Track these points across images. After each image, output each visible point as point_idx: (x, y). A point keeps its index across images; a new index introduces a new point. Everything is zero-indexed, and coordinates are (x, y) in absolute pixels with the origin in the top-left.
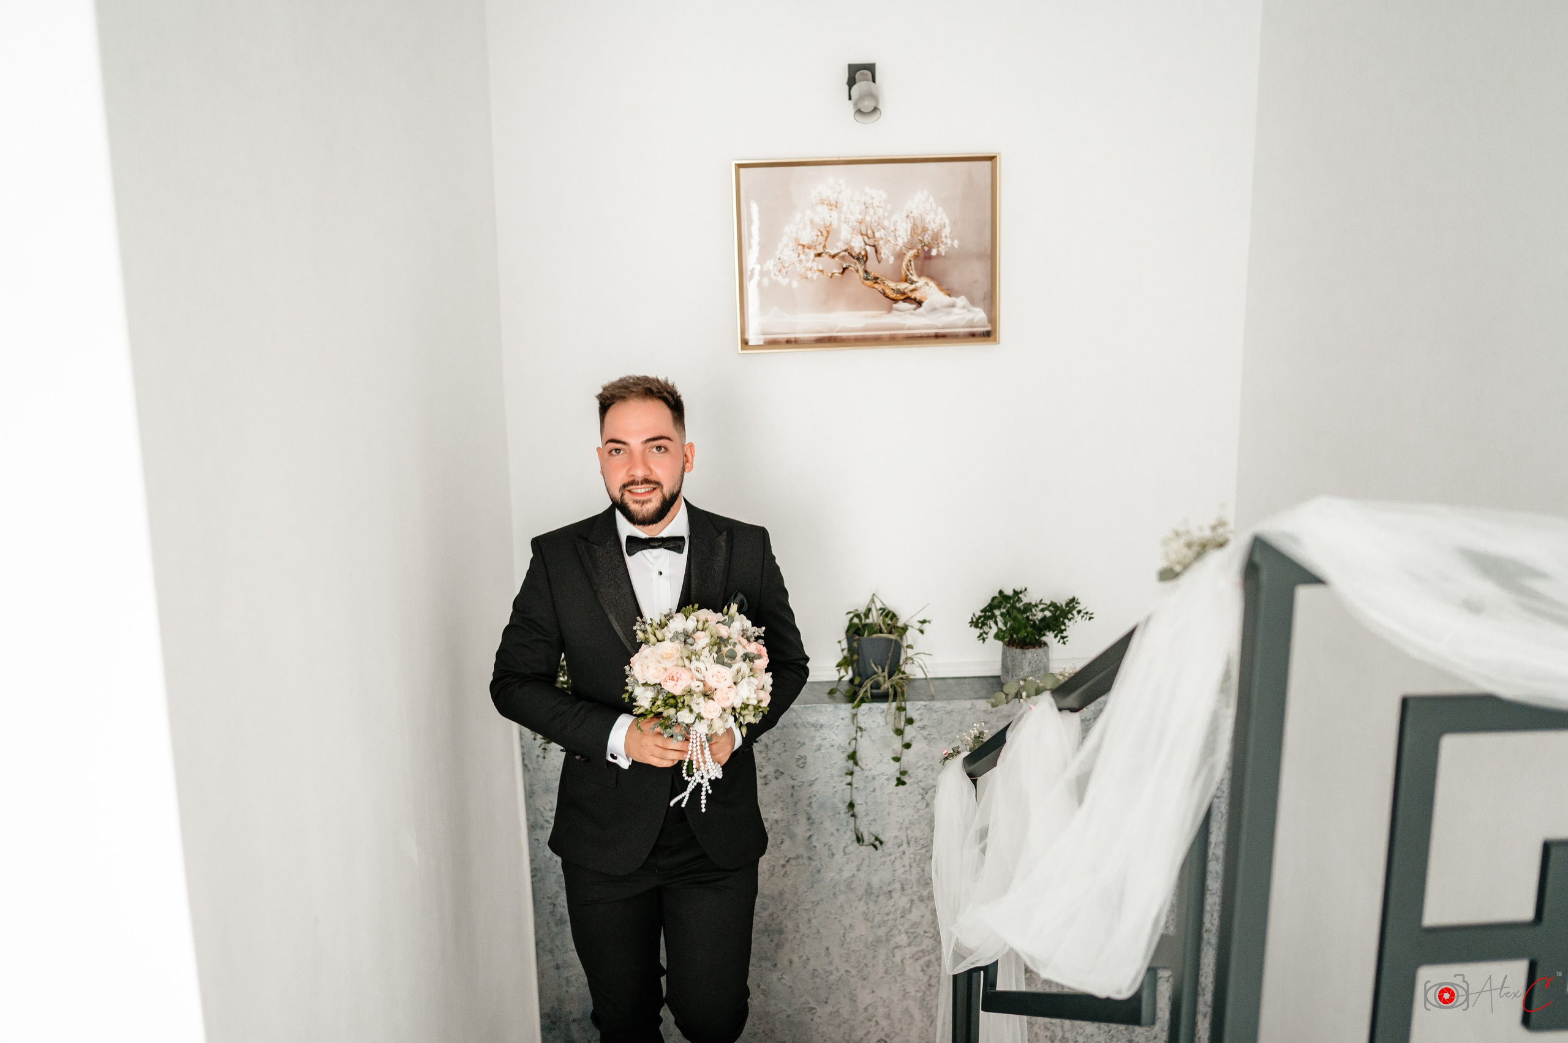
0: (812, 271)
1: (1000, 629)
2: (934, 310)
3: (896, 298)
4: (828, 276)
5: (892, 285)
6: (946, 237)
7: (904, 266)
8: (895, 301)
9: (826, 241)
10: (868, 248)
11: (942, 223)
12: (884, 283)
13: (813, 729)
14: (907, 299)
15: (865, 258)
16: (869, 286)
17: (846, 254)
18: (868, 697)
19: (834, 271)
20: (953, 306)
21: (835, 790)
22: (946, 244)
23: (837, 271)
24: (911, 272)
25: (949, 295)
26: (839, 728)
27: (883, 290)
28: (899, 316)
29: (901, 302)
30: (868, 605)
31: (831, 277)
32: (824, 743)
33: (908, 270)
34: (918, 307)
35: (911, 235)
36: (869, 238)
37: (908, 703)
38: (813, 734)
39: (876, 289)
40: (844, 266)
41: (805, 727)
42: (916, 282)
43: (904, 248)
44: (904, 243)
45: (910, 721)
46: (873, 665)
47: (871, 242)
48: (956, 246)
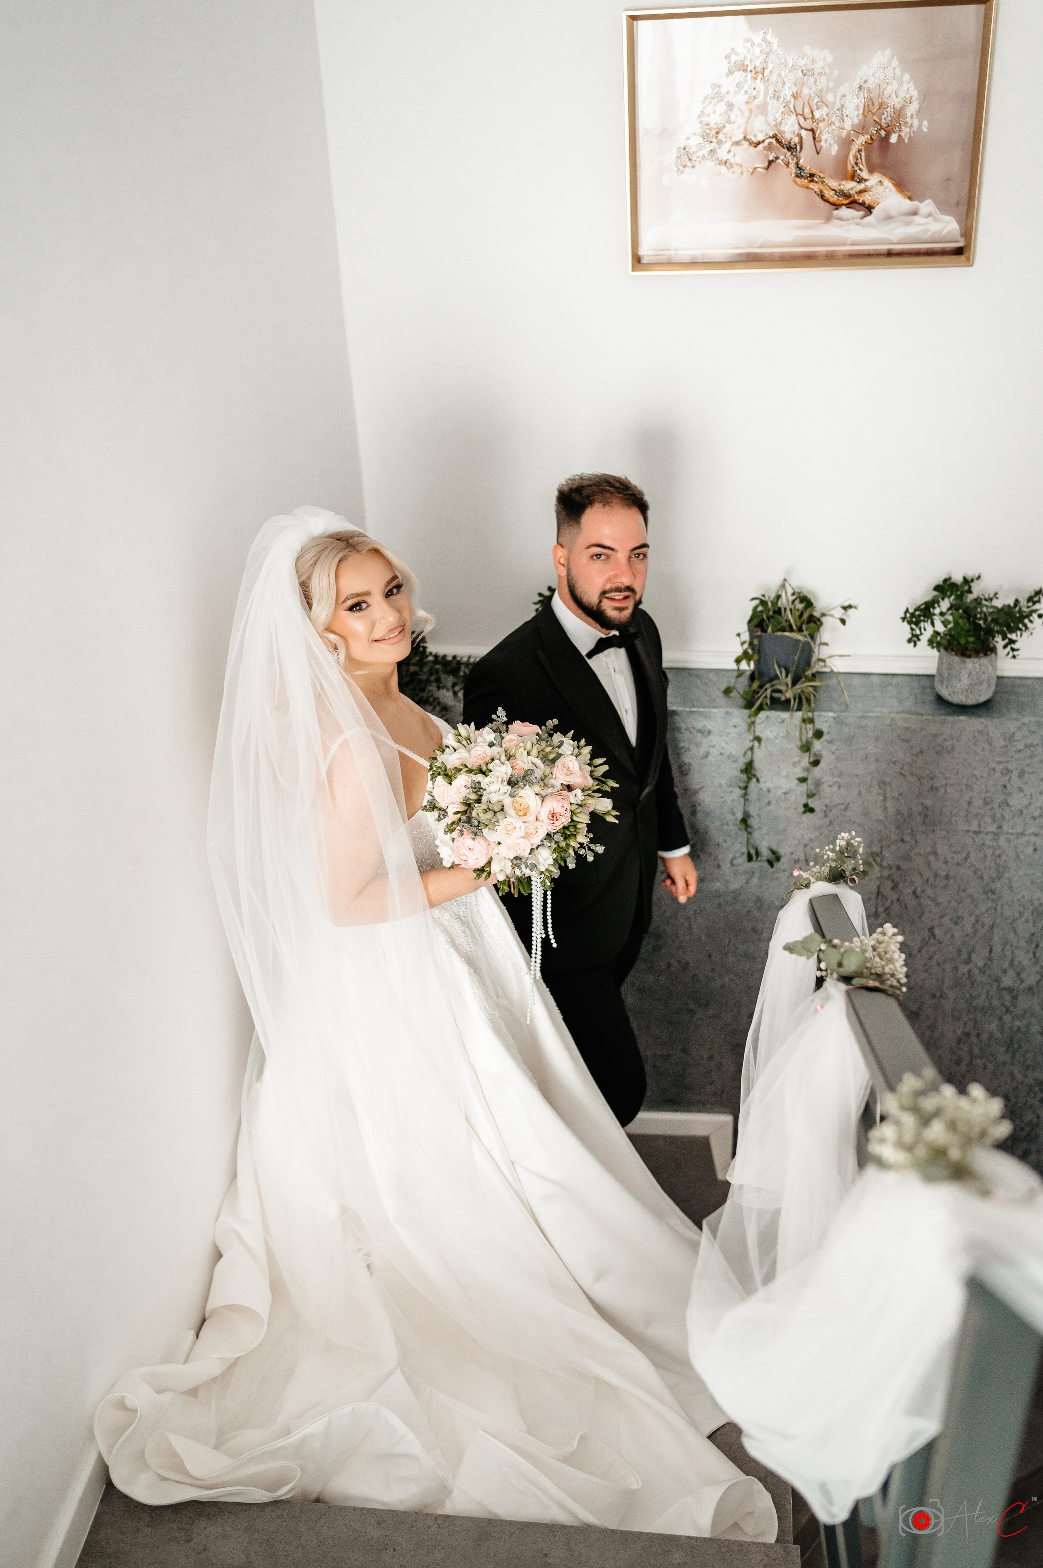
0: (727, 164)
1: (937, 633)
2: (888, 218)
3: (838, 202)
4: (748, 171)
5: (834, 184)
6: (912, 117)
7: (851, 158)
8: (837, 206)
9: (747, 123)
10: (804, 133)
11: (908, 96)
12: (823, 182)
13: (699, 735)
14: (853, 204)
15: (798, 148)
16: (802, 186)
17: (774, 141)
18: (767, 704)
19: (757, 165)
20: (915, 213)
21: (723, 800)
22: (911, 126)
23: (761, 164)
24: (861, 166)
25: (910, 198)
26: (730, 736)
27: (821, 191)
28: (841, 226)
29: (844, 207)
30: (778, 591)
31: (752, 173)
32: (712, 750)
33: (856, 164)
34: (865, 216)
35: (863, 114)
36: (805, 119)
37: (816, 713)
38: (698, 740)
39: (812, 189)
40: (771, 158)
41: (690, 732)
42: (866, 180)
43: (852, 132)
44: (853, 125)
45: (819, 734)
46: (776, 667)
47: (808, 124)
48: (925, 130)
